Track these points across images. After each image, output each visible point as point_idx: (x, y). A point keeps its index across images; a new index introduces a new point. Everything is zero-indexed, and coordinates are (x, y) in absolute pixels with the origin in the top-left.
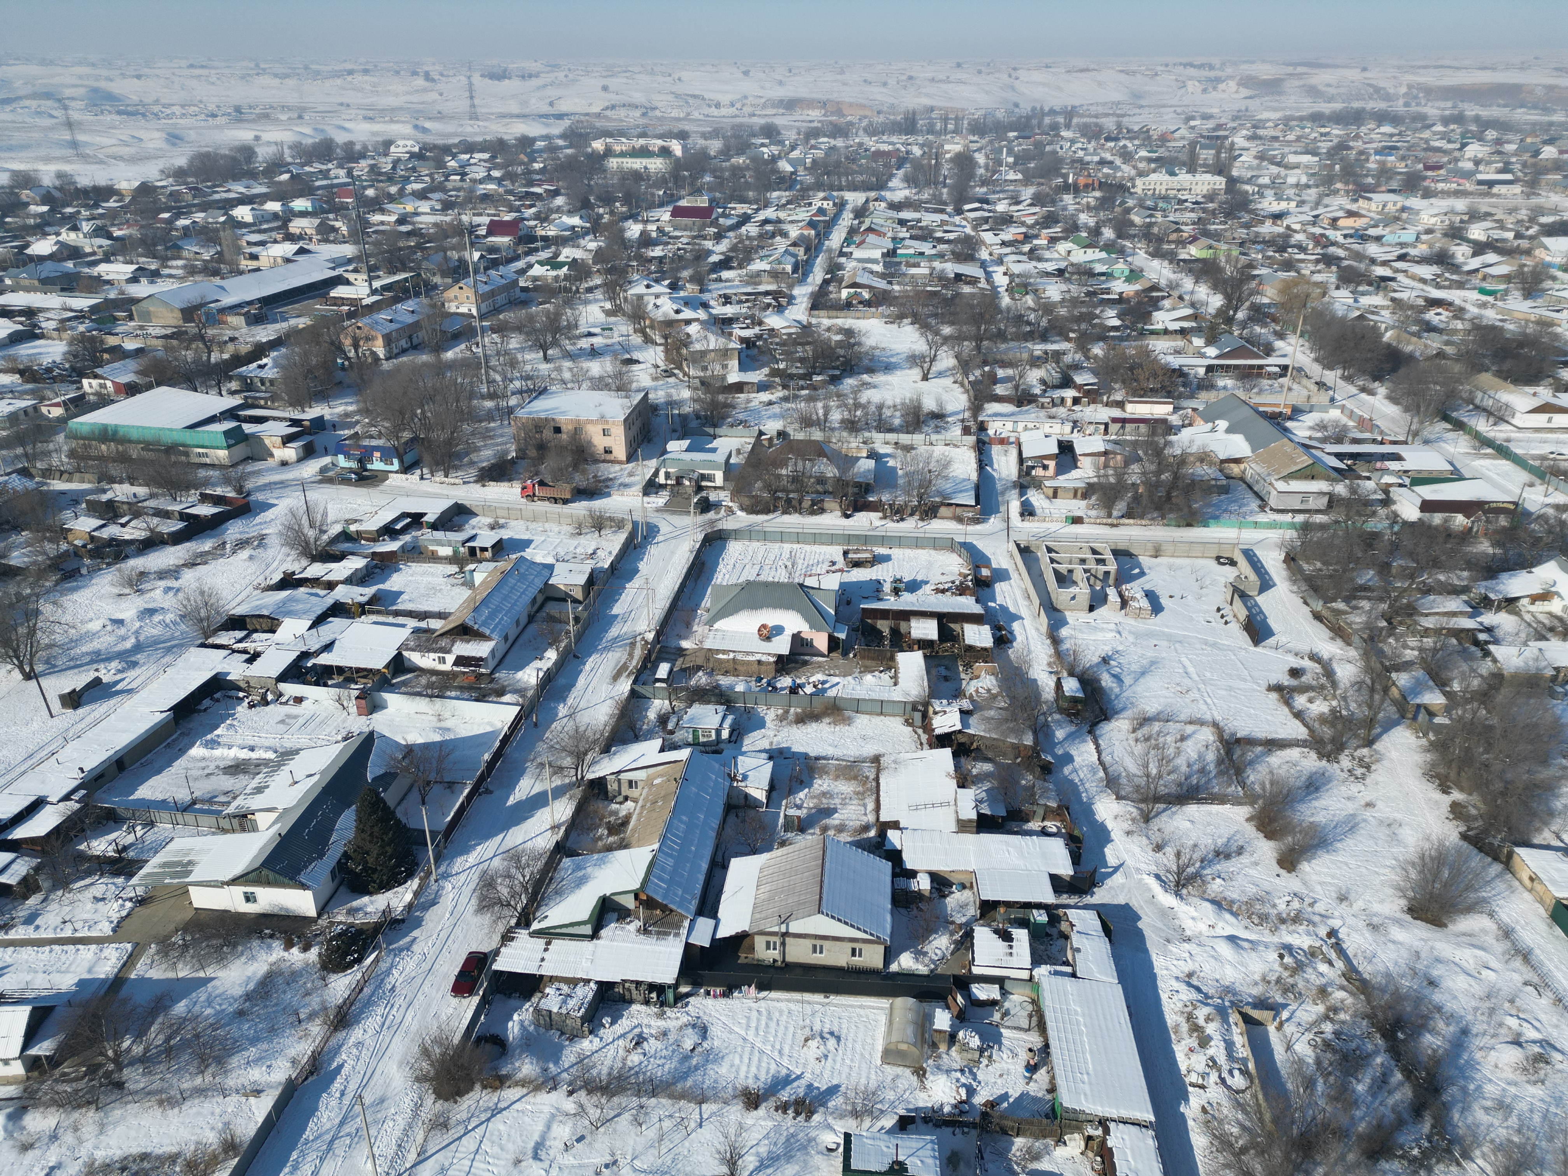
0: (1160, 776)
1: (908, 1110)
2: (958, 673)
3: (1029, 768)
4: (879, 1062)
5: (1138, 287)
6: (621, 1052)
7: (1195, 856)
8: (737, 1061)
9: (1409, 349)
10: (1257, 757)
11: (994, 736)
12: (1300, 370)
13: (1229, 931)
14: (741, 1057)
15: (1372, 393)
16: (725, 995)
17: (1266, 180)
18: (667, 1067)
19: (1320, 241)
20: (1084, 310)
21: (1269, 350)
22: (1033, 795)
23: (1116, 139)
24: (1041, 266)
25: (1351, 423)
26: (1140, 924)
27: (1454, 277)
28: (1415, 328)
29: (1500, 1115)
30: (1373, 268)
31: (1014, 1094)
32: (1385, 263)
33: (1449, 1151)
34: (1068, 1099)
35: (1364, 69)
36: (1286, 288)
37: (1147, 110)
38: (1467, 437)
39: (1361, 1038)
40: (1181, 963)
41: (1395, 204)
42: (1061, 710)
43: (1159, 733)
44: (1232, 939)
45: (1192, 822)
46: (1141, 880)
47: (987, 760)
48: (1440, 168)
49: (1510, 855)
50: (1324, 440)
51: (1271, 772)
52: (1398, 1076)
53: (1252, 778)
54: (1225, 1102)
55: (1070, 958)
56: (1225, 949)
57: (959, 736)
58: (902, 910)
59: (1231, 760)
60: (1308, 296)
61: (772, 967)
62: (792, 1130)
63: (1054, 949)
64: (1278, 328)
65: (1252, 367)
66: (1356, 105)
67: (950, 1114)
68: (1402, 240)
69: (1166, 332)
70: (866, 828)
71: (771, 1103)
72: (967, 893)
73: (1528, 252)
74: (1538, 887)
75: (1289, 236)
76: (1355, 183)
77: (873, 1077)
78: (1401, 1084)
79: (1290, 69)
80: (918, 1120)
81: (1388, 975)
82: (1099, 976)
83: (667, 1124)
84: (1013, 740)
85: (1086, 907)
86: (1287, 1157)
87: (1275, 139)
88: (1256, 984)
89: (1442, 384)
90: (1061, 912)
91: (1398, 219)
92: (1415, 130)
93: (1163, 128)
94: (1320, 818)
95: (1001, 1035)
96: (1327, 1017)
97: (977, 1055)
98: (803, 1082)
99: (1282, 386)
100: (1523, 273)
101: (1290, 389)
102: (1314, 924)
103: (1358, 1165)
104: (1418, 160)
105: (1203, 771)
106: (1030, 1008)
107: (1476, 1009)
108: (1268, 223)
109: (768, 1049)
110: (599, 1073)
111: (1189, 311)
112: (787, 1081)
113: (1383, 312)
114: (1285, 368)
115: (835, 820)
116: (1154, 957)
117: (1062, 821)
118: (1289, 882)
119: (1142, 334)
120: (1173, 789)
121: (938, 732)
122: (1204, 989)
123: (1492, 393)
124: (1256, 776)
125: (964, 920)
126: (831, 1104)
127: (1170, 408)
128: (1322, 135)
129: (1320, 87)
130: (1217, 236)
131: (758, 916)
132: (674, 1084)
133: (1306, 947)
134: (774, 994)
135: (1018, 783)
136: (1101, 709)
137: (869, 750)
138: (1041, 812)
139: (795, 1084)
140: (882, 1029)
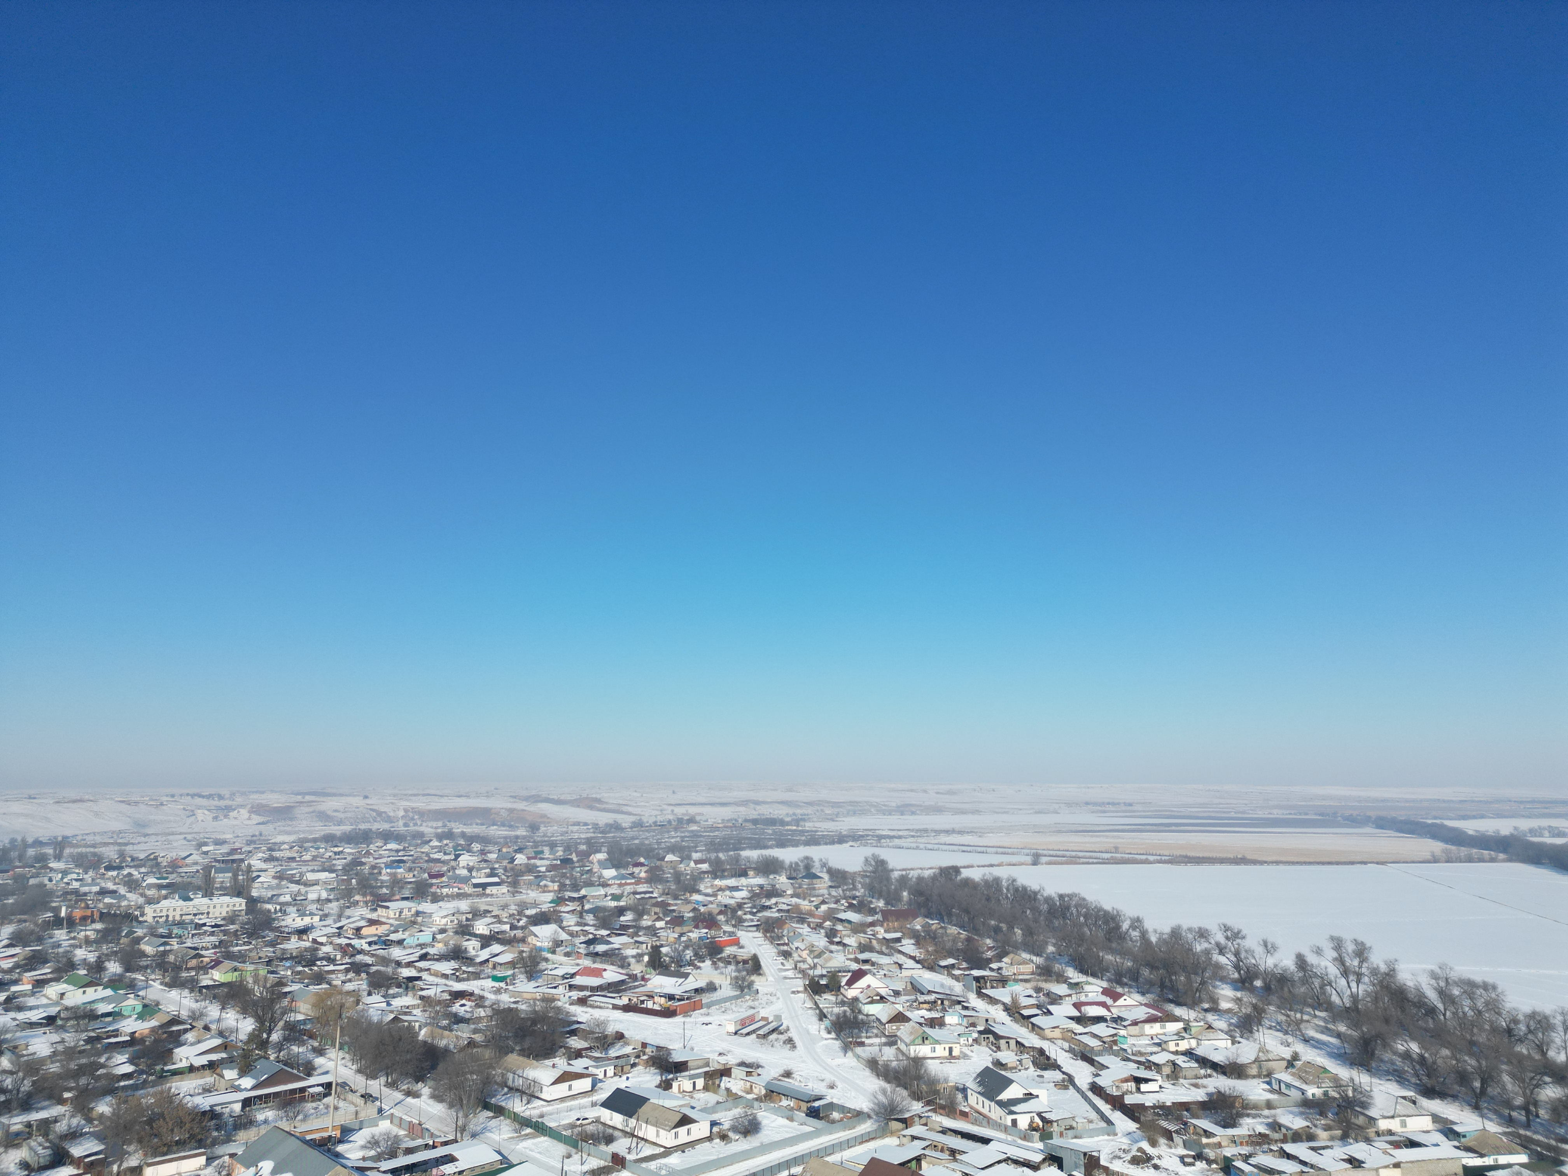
5: (154, 1023)
9: (442, 1043)
12: (344, 1085)
15: (416, 1095)
17: (288, 898)
19: (348, 950)
20: (84, 1061)
21: (309, 1069)
23: (119, 868)
24: (21, 1016)
25: (402, 1133)
27: (470, 969)
28: (445, 1022)
30: (400, 970)
32: (409, 964)
35: (366, 797)
36: (320, 1001)
37: (153, 838)
38: (508, 1121)
41: (410, 909)
48: (442, 875)
50: (378, 1158)
60: (342, 1006)
64: (316, 1044)
65: (293, 1091)
66: (363, 826)
68: (421, 941)
69: (192, 1069)
73: (523, 940)
75: (317, 949)
76: (372, 894)
79: (299, 798)
87: (292, 859)
89: (478, 1073)
91: (414, 923)
92: (417, 846)
93: (174, 855)
99: (327, 1107)
100: (523, 958)
101: (336, 1108)
104: (423, 870)
108: (294, 939)
111: (217, 1042)
113: (415, 1012)
114: (328, 1086)
119: (163, 1077)
123: (520, 1072)
127: (202, 1160)
128: (335, 853)
129: (329, 813)
130: (241, 957)
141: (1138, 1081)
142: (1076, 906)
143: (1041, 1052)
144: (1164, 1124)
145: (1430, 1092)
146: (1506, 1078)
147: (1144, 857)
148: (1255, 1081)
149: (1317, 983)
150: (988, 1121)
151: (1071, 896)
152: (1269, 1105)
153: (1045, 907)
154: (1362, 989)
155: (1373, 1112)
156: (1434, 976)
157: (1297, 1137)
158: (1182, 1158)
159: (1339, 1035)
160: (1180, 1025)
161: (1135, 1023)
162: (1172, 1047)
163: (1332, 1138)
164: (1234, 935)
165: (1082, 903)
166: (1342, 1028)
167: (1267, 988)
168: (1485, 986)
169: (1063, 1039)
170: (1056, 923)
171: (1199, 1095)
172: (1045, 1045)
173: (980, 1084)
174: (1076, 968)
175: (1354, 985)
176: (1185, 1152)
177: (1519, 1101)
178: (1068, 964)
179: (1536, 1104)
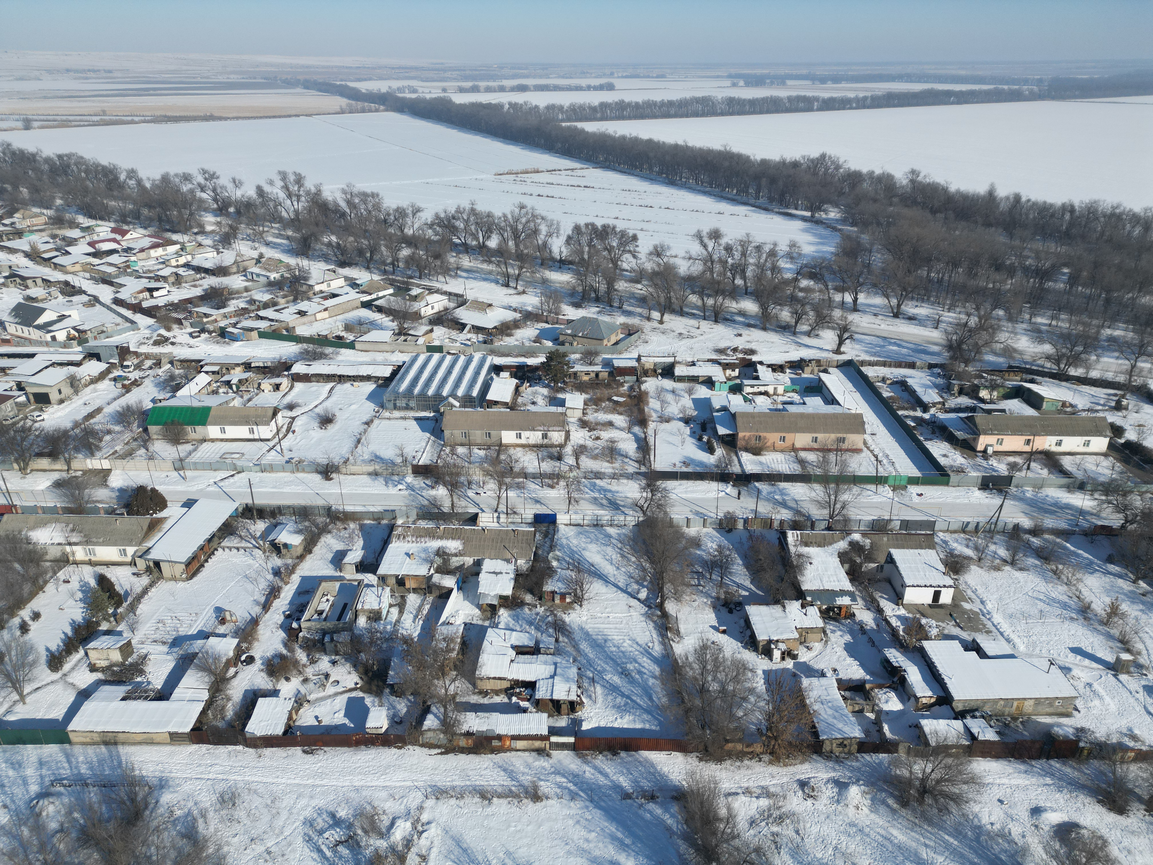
141: (151, 290)
142: (76, 164)
143: (67, 283)
144: (175, 315)
145: (343, 264)
146: (383, 248)
147: (130, 118)
148: (236, 276)
149: (272, 204)
150: (30, 342)
151: (69, 156)
152: (247, 289)
153: (46, 167)
154: (301, 205)
155: (311, 282)
156: (344, 192)
157: (266, 306)
158: (191, 334)
159: (288, 238)
160: (178, 247)
161: (142, 250)
162: (173, 263)
163: (288, 302)
164: (211, 176)
165: (80, 161)
166: (290, 233)
167: (238, 212)
168: (374, 195)
169: (84, 271)
170: (60, 180)
171: (198, 292)
172: (69, 278)
173: (16, 316)
174: (85, 215)
175: (295, 203)
176: (192, 330)
177: (389, 260)
178: (77, 212)
179: (398, 260)
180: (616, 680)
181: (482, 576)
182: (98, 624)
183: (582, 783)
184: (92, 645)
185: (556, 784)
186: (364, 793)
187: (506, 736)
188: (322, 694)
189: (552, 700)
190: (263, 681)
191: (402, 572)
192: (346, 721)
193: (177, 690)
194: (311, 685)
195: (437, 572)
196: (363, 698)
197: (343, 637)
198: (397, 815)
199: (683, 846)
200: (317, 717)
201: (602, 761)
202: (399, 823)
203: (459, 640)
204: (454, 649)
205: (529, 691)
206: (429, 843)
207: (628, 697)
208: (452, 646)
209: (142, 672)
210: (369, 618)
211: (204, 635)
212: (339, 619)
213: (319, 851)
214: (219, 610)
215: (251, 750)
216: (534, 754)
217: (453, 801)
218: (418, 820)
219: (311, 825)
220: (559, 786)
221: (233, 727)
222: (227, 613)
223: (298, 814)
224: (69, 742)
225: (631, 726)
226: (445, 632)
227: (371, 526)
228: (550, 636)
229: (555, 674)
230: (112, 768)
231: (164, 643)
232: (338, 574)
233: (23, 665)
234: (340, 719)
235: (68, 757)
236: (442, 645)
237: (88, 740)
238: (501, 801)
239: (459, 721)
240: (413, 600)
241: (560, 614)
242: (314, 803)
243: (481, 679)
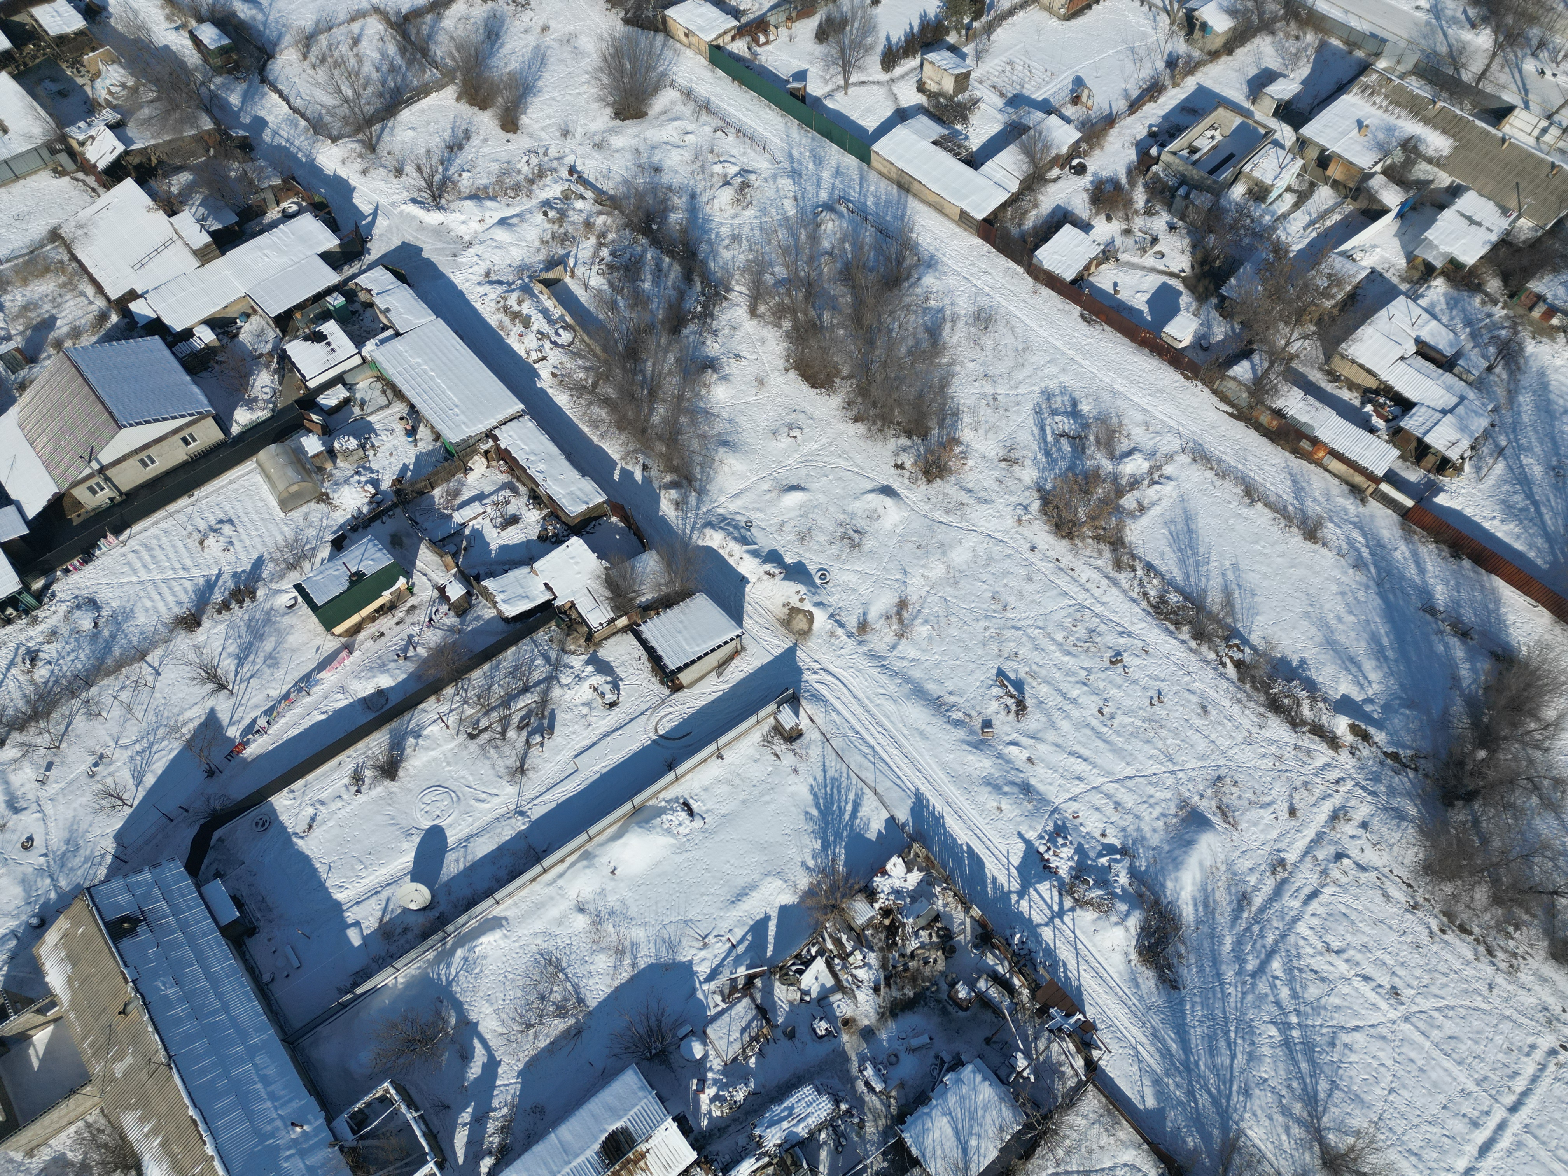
0: (358, 95)
1: (334, 533)
2: (71, 80)
3: (228, 155)
4: (282, 515)
6: (23, 678)
7: (434, 162)
8: (149, 604)
10: (432, 27)
11: (167, 138)
13: (497, 216)
14: (150, 598)
16: (85, 562)
18: (82, 657)
22: (251, 182)
26: (425, 255)
29: (736, 245)
31: (410, 460)
33: (717, 294)
34: (453, 436)
39: (630, 246)
40: (476, 268)
42: (218, 71)
43: (330, 46)
44: (503, 222)
45: (412, 128)
46: (402, 212)
47: (178, 169)
49: (664, 18)
51: (452, 38)
52: (667, 260)
53: (439, 54)
54: (565, 359)
55: (385, 321)
56: (501, 234)
57: (130, 158)
58: (204, 374)
59: (411, 43)
61: (113, 506)
62: (246, 617)
63: (367, 322)
67: (370, 512)
70: (103, 317)
71: (210, 611)
72: (255, 320)
74: (693, 40)
77: (286, 529)
78: (671, 264)
80: (348, 534)
81: (626, 182)
82: (418, 322)
83: (124, 696)
84: (190, 132)
85: (371, 267)
86: (624, 370)
88: (539, 250)
90: (351, 284)
94: (514, 65)
95: (370, 423)
96: (600, 245)
97: (361, 452)
98: (226, 576)
102: (556, 170)
103: (670, 343)
105: (393, 69)
106: (379, 385)
107: (693, 172)
109: (170, 574)
110: (16, 709)
112: (210, 585)
115: (62, 327)
116: (452, 277)
117: (297, 194)
118: (520, 142)
120: (378, 103)
121: (102, 165)
122: (504, 279)
124: (441, 49)
125: (269, 346)
126: (265, 575)
131: (56, 472)
132: (103, 663)
133: (559, 195)
134: (136, 528)
135: (229, 177)
136: (258, 48)
137: (38, 229)
138: (270, 196)
139: (220, 583)
140: (265, 489)
180: (1537, 471)
181: (1447, 216)
182: (947, 31)
183: (1383, 558)
184: (931, 56)
185: (1348, 537)
186: (1119, 402)
187: (1325, 445)
188: (1136, 260)
189: (1420, 441)
190: (1080, 205)
191: (1334, 147)
192: (1146, 309)
193: (989, 163)
194: (1130, 241)
195: (1384, 172)
196: (1180, 293)
197: (1202, 200)
198: (1140, 447)
199: (1458, 707)
200: (1116, 284)
201: (1430, 552)
202: (1137, 456)
203: (1349, 288)
204: (1333, 297)
205: (1396, 410)
206: (1156, 498)
207: (1535, 503)
208: (1334, 290)
209: (965, 120)
210: (1250, 192)
211: (1048, 108)
212: (1212, 172)
213: (1043, 429)
214: (1079, 82)
215: (1030, 280)
216: (1345, 487)
217: (1210, 474)
218: (1159, 468)
219: (1048, 399)
220: (1351, 542)
221: (1025, 241)
222: (1086, 92)
223: (1042, 378)
224: (868, 163)
225: (1508, 540)
226: (1338, 266)
227: (1335, 51)
228: (1485, 357)
229: (1451, 411)
230: (895, 217)
231: (1002, 95)
232: (1247, 105)
233: (860, 45)
234: (1140, 302)
235: (862, 179)
236: (1323, 283)
237: (885, 171)
238: (1267, 511)
239: (1277, 391)
240: (1324, 196)
241: (1525, 334)
242: (1063, 378)
243: (1343, 357)
